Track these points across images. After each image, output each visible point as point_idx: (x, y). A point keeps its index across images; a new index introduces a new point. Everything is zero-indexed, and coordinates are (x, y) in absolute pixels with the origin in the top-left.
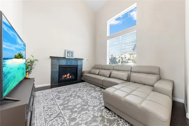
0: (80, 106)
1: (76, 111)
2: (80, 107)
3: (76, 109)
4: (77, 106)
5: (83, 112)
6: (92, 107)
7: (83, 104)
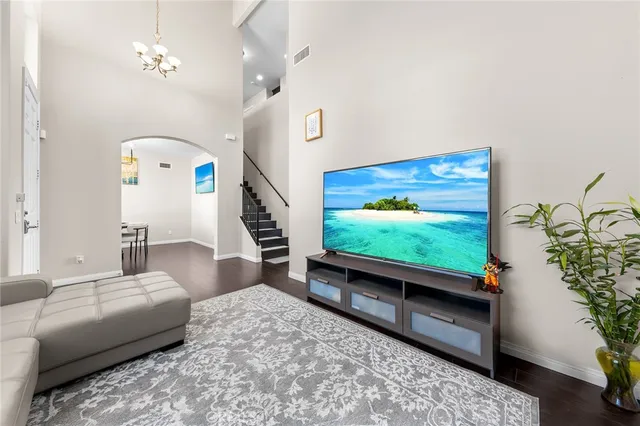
0: (255, 344)
1: (263, 331)
2: (255, 340)
3: (265, 335)
4: (263, 342)
5: (246, 331)
6: (221, 343)
7: (246, 350)
